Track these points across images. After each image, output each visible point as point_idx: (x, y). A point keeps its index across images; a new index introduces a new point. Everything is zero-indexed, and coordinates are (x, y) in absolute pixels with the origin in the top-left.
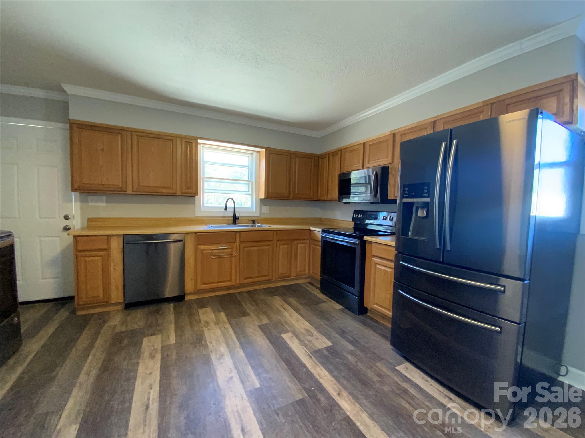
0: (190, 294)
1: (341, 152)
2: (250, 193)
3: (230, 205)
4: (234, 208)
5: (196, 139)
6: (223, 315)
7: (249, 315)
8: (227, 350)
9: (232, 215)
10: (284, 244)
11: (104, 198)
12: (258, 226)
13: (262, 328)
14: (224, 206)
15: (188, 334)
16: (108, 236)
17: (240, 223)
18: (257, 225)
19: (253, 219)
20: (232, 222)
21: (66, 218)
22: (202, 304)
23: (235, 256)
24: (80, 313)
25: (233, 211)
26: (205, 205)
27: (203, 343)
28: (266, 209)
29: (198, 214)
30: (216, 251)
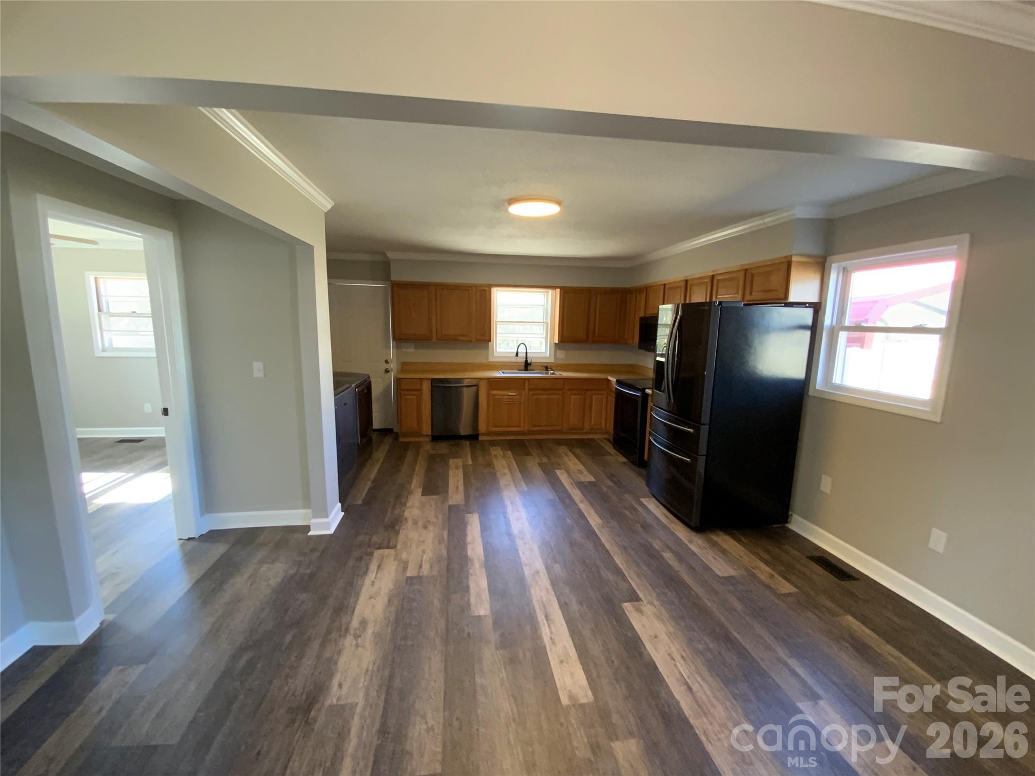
0: (483, 434)
1: (646, 290)
2: (544, 335)
3: (522, 350)
4: (526, 353)
5: (490, 286)
6: (510, 453)
7: (532, 455)
8: (509, 472)
9: (524, 360)
10: (575, 395)
11: (413, 345)
12: (551, 373)
13: (541, 465)
14: (516, 351)
15: (480, 459)
16: (421, 379)
17: (531, 368)
18: (549, 372)
19: (546, 365)
20: (523, 368)
21: (387, 362)
22: (493, 443)
23: (524, 403)
24: (402, 440)
25: (525, 356)
26: (498, 350)
27: (492, 466)
28: (561, 354)
29: (491, 359)
30: (506, 397)
